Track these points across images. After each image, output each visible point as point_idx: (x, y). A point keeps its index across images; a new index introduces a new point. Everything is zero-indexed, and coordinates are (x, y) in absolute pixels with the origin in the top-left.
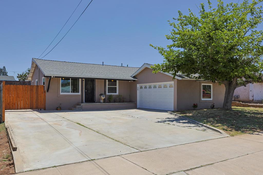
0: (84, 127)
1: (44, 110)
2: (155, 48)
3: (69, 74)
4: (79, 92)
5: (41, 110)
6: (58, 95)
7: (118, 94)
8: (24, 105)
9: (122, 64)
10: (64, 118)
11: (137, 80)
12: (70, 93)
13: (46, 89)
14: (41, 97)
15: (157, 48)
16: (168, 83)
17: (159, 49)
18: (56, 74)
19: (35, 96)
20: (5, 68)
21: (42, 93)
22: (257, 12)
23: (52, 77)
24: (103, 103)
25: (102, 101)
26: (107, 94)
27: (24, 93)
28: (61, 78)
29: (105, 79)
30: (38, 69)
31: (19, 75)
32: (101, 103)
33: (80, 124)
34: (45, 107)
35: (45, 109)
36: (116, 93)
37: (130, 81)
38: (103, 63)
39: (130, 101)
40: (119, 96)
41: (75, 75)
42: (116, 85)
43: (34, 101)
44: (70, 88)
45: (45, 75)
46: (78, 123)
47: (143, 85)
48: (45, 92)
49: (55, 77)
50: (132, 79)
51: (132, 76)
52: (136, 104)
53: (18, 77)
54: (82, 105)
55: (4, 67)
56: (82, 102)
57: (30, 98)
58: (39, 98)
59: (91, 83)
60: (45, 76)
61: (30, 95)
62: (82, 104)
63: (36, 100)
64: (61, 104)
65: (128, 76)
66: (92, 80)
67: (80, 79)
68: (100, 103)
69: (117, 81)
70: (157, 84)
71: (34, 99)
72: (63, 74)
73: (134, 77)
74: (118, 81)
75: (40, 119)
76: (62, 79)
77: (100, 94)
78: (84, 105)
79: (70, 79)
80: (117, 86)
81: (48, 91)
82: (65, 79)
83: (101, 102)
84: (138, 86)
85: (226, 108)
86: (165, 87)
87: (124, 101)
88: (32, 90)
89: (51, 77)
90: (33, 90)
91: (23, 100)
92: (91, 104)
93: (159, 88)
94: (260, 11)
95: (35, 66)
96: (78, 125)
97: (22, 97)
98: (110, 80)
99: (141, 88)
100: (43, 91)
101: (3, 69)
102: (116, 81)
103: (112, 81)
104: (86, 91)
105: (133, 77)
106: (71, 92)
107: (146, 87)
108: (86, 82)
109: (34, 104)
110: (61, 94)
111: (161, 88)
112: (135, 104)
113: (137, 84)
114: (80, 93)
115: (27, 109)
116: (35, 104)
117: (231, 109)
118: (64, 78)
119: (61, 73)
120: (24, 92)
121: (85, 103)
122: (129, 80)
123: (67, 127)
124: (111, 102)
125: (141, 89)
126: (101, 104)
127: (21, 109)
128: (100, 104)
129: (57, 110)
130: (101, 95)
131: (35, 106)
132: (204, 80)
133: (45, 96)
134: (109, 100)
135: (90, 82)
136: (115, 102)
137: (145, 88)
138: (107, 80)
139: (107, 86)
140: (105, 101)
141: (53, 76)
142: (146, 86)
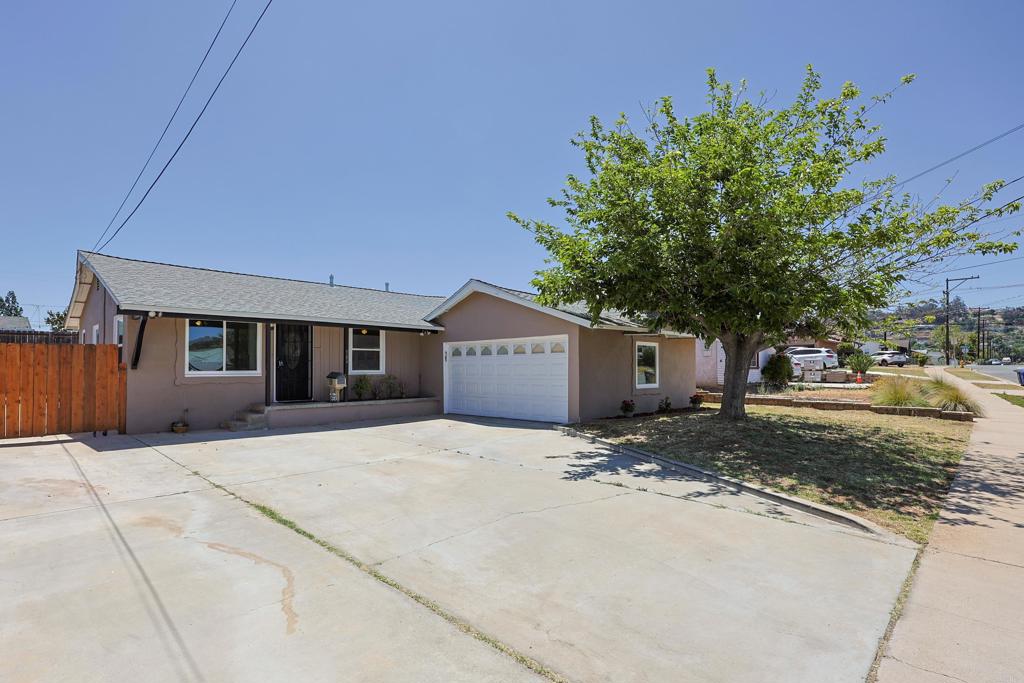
0: (297, 531)
1: (120, 433)
2: (526, 226)
3: (221, 306)
4: (256, 369)
5: (105, 434)
6: (176, 378)
7: (384, 373)
8: (30, 420)
9: (387, 285)
10: (196, 473)
11: (442, 329)
12: (225, 373)
13: (127, 358)
14: (104, 387)
15: (533, 227)
16: (548, 340)
17: (539, 228)
18: (168, 304)
19: (79, 384)
20: (14, 298)
21: (112, 372)
22: (847, 127)
23: (152, 314)
24: (341, 401)
25: (336, 396)
26: (351, 372)
27: (28, 373)
28: (187, 320)
29: (346, 327)
30: (101, 291)
31: (52, 315)
32: (334, 402)
33: (272, 514)
34: (122, 421)
35: (122, 431)
36: (378, 369)
37: (422, 334)
38: (332, 278)
39: (420, 394)
40: (388, 379)
41: (243, 310)
42: (378, 346)
43: (77, 401)
44: (222, 354)
45: (122, 308)
46: (263, 509)
47: (464, 345)
48: (122, 369)
49: (163, 313)
50: (430, 326)
51: (430, 319)
52: (440, 402)
53: (48, 321)
54: (266, 412)
55: (12, 294)
56: (268, 403)
57: (56, 391)
58: (99, 391)
59: (298, 339)
60: (120, 312)
61: (57, 382)
62: (269, 408)
63: (84, 399)
64: (187, 410)
65: (416, 317)
66: (301, 326)
67: (260, 326)
68: (329, 401)
69: (381, 331)
70: (511, 343)
71: (74, 396)
72: (195, 306)
73: (434, 321)
74: (384, 332)
75: (83, 490)
76: (192, 324)
77: (328, 374)
78: (275, 411)
79: (225, 323)
80: (382, 350)
81: (135, 364)
82: (203, 325)
83: (334, 399)
84: (447, 347)
85: (733, 413)
86: (537, 350)
87: (402, 393)
88: (65, 362)
89: (147, 313)
90: (71, 363)
91: (26, 400)
92: (298, 406)
93: (515, 353)
94: (859, 120)
95: (89, 279)
96: (266, 520)
97: (22, 389)
98: (358, 329)
99: (457, 353)
100: (116, 364)
101: (7, 300)
102: (378, 334)
103: (364, 332)
104: (281, 363)
105: (430, 322)
106: (227, 369)
107: (471, 352)
108: (280, 334)
109: (75, 414)
110: (189, 374)
111: (524, 353)
112: (438, 401)
113: (444, 344)
114: (259, 372)
115: (42, 435)
116: (80, 412)
117: (744, 417)
118: (202, 322)
119: (187, 301)
120: (31, 370)
121: (277, 404)
122: (420, 331)
123: (211, 546)
124: (362, 398)
125: (470, 357)
126: (334, 404)
127: (16, 435)
128: (329, 405)
129: (173, 431)
130: (333, 376)
131: (77, 420)
132: (651, 332)
133: (123, 383)
134: (358, 392)
135: (294, 335)
136: (374, 397)
137: (468, 354)
138: (351, 330)
139: (351, 349)
140: (345, 396)
141: (157, 313)
142: (471, 349)
